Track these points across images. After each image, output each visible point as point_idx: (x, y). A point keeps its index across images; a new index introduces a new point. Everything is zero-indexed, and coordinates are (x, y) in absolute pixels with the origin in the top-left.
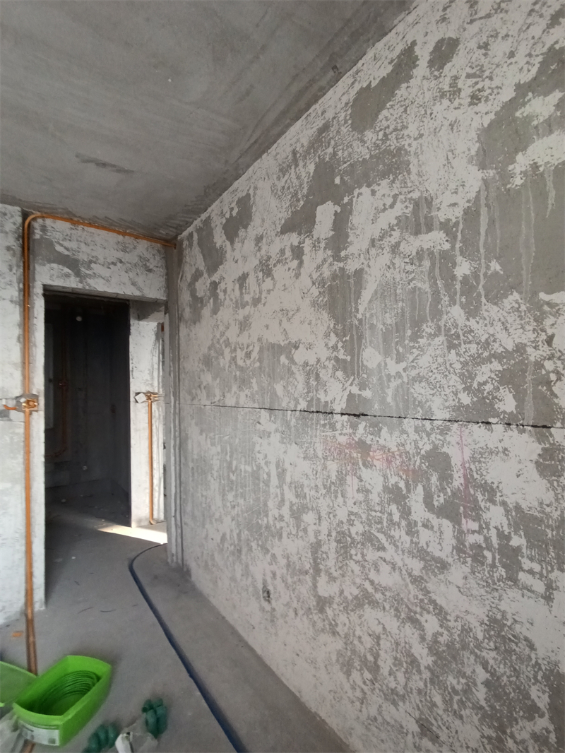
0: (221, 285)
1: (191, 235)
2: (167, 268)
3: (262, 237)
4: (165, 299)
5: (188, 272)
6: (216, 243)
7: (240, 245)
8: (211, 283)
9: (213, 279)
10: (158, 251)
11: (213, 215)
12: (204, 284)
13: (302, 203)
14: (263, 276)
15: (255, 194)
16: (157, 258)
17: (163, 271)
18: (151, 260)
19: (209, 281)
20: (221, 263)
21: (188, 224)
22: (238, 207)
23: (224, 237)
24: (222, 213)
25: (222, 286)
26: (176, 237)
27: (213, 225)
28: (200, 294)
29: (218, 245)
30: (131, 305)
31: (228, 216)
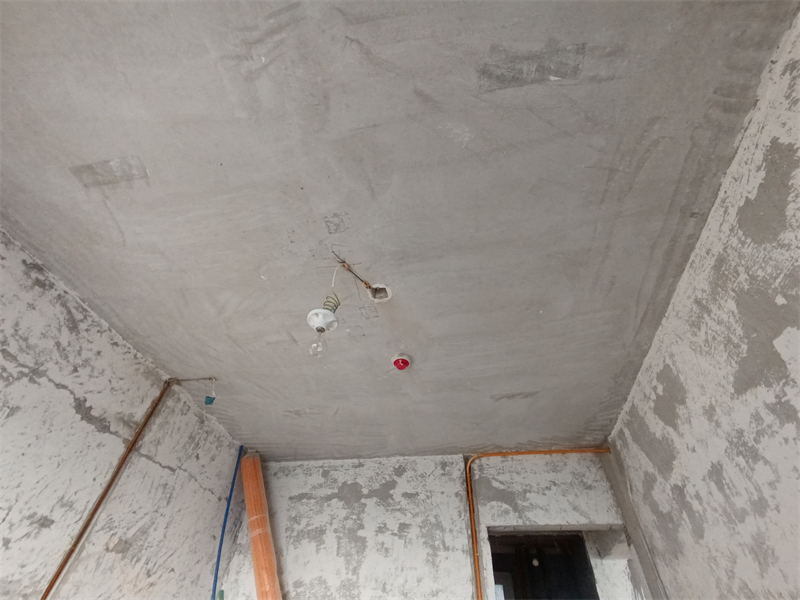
0: (687, 488)
1: (621, 432)
2: (608, 479)
3: (712, 408)
4: (620, 522)
5: (636, 479)
6: (654, 434)
7: (687, 426)
8: (672, 489)
9: (673, 481)
10: (591, 461)
11: (636, 402)
12: (664, 491)
13: (744, 347)
14: (747, 462)
15: (674, 363)
16: (594, 469)
17: (605, 485)
18: (587, 474)
19: (668, 488)
20: (673, 458)
21: (613, 421)
22: (662, 383)
23: (661, 423)
24: (645, 396)
25: (690, 490)
26: (606, 440)
27: (641, 414)
28: (665, 508)
29: (658, 435)
30: (585, 538)
31: (653, 397)
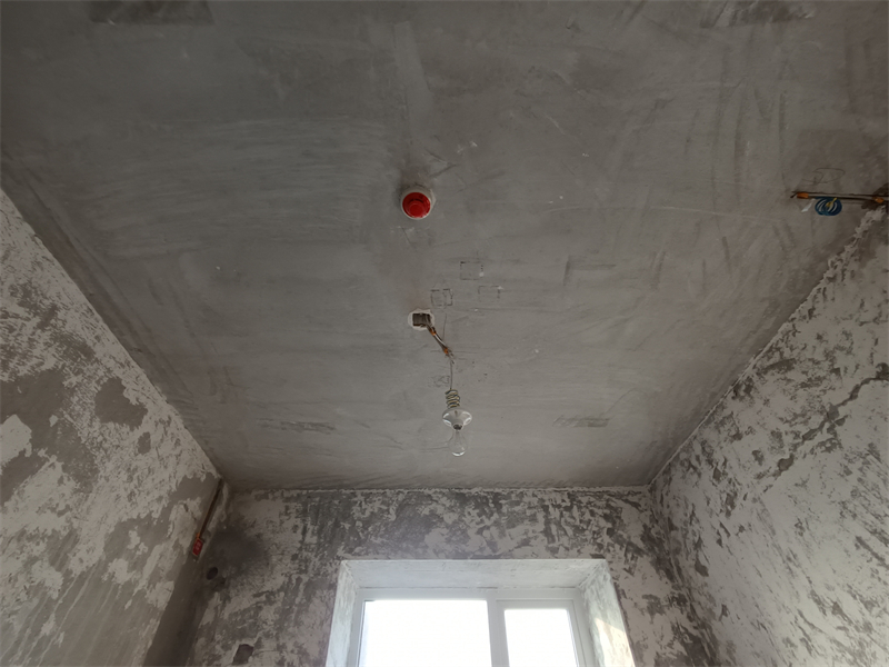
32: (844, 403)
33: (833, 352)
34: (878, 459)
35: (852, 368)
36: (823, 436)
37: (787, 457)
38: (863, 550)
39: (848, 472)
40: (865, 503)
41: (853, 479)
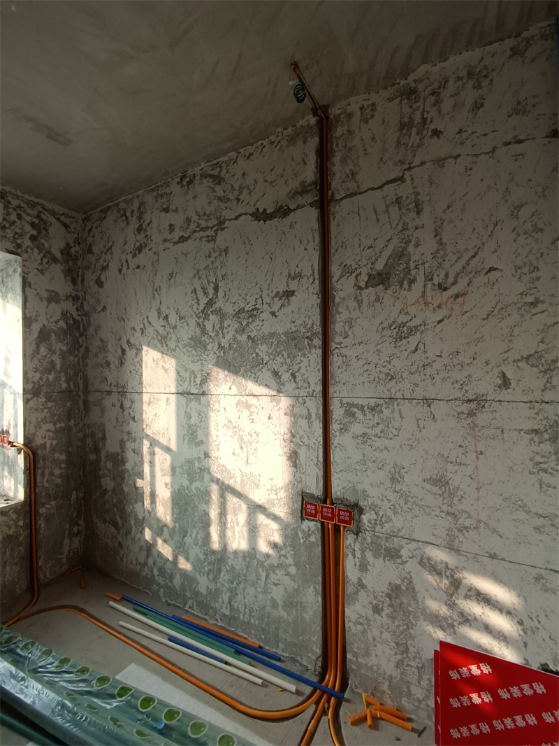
32: (230, 220)
33: (244, 188)
34: (226, 255)
35: (245, 203)
36: (209, 233)
37: (186, 235)
38: (193, 294)
39: (210, 257)
40: (208, 274)
41: (210, 260)
